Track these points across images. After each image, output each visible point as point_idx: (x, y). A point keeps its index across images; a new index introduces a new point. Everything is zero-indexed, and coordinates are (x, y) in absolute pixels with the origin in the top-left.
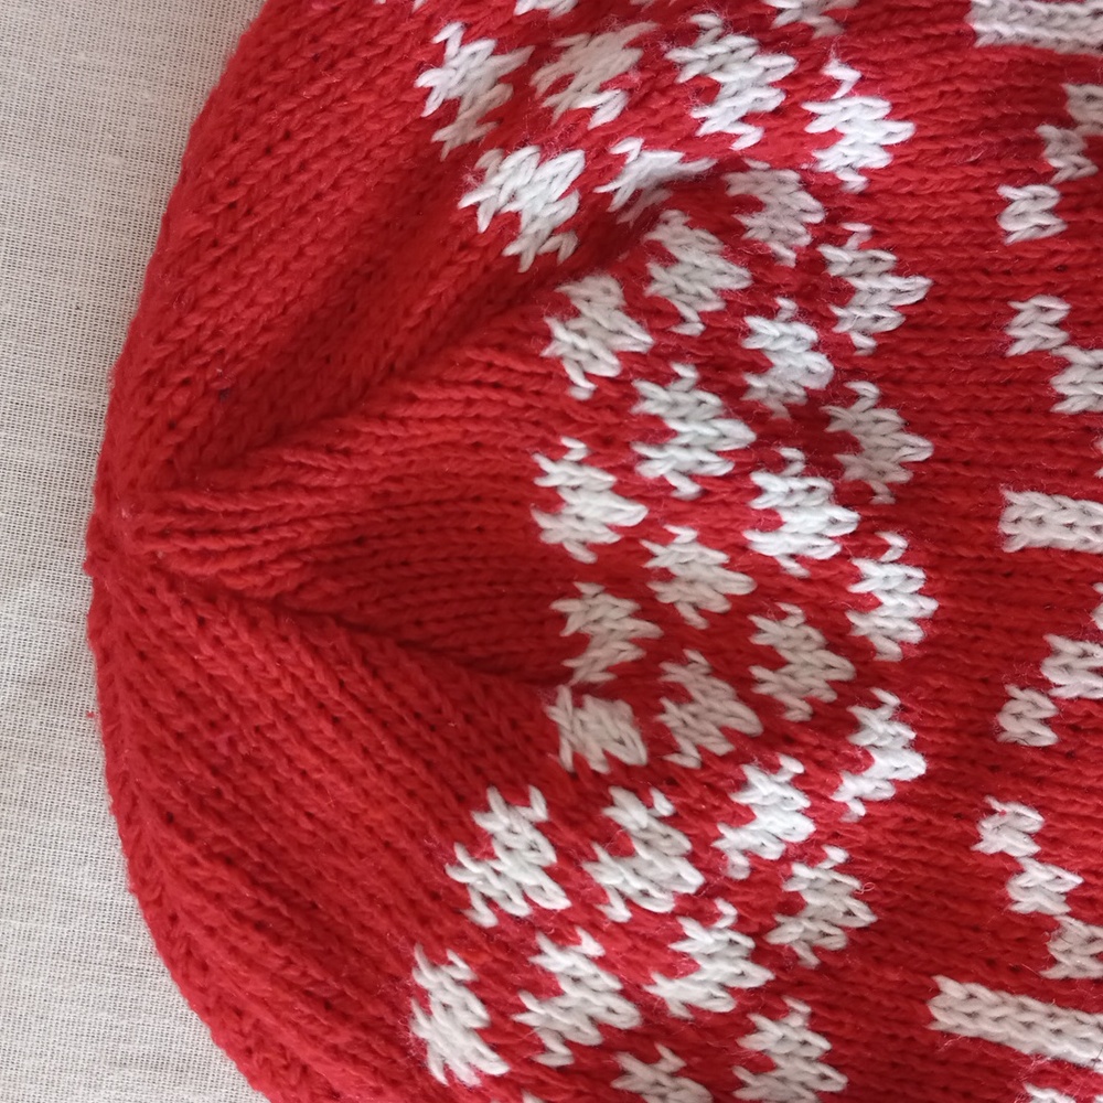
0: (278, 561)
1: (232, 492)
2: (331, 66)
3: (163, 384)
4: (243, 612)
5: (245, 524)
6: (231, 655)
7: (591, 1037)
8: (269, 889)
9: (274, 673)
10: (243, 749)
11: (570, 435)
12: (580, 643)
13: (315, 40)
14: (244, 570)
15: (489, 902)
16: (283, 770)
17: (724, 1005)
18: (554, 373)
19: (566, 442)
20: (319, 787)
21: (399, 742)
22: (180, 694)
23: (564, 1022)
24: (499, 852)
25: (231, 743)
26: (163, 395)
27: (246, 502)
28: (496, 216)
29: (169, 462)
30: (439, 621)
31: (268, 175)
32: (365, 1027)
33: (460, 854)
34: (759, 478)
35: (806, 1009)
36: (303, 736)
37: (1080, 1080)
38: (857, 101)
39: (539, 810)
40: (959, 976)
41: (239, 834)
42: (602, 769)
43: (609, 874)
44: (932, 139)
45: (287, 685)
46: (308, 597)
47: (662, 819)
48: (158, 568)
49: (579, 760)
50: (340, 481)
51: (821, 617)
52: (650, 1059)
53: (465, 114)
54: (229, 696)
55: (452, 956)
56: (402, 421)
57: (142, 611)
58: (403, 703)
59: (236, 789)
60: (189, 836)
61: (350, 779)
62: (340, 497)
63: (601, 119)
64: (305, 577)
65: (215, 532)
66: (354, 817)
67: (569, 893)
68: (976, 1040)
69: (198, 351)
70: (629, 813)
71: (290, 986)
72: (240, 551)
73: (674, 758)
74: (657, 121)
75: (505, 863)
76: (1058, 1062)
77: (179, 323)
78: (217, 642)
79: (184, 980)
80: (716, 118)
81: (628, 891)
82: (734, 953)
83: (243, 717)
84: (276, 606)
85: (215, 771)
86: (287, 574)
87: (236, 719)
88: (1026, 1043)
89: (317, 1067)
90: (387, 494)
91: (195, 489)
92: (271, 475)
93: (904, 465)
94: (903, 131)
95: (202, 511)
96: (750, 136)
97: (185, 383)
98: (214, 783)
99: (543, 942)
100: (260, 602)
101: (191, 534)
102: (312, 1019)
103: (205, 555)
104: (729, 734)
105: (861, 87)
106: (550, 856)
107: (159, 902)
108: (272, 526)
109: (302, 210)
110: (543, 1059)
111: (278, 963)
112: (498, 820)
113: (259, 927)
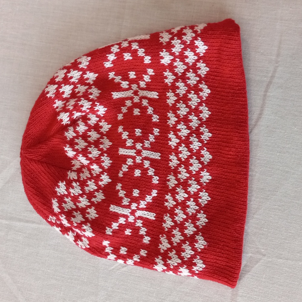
0: (39, 156)
1: (34, 149)
2: (43, 105)
3: (27, 138)
4: (35, 162)
5: (35, 152)
6: (33, 166)
7: (70, 209)
8: (38, 191)
9: (38, 168)
10: (35, 176)
11: (67, 144)
12: (74, 165)
13: (41, 102)
14: (35, 157)
15: (59, 193)
16: (39, 179)
17: (85, 207)
18: (66, 137)
19: (67, 145)
20: (43, 181)
21: (51, 176)
22: (28, 170)
23: (67, 207)
24: (60, 187)
25: (34, 176)
26: (26, 139)
27: (35, 150)
28: (60, 119)
29: (27, 146)
30: (57, 163)
31: (37, 116)
32: (48, 207)
33: (56, 187)
34: (88, 148)
35: (94, 208)
36: (41, 175)
37: (125, 216)
38: (100, 106)
39: (65, 183)
40: (113, 204)
41: (34, 185)
42: (72, 179)
43: (71, 190)
44: (109, 110)
45: (40, 170)
46: (42, 160)
47: (78, 185)
48: (26, 157)
49: (69, 178)
50: (46, 148)
51: (98, 164)
52: (77, 212)
53: (59, 108)
54: (33, 171)
55: (55, 199)
56: (53, 142)
57: (24, 161)
58: (51, 171)
59: (34, 180)
60: (29, 185)
61: (46, 180)
62: (46, 149)
63: (71, 109)
64: (42, 158)
65: (32, 153)
66: (47, 184)
67: (68, 192)
68: (114, 212)
69: (30, 134)
70: (74, 184)
71: (40, 202)
72: (34, 155)
73: (80, 179)
74: (77, 109)
75: (61, 189)
76: (123, 214)
77: (28, 132)
78: (32, 165)
79: (30, 201)
80: (84, 109)
81: (73, 193)
82: (86, 201)
83: (35, 173)
84: (39, 161)
85: (32, 178)
86: (40, 158)
87: (34, 173)
88: (119, 212)
89: (43, 211)
90: (52, 149)
91: (30, 148)
92: (38, 147)
93: (109, 146)
94: (106, 109)
95: (30, 151)
96: (88, 111)
97: (29, 138)
98: (32, 180)
99: (65, 198)
100: (37, 161)
101: (29, 153)
102: (42, 205)
103: (31, 155)
104: (87, 177)
105: (100, 105)
106: (65, 188)
107: (27, 192)
108: (38, 152)
109: (41, 119)
110: (64, 210)
111: (38, 199)
112: (60, 184)
113: (36, 195)
